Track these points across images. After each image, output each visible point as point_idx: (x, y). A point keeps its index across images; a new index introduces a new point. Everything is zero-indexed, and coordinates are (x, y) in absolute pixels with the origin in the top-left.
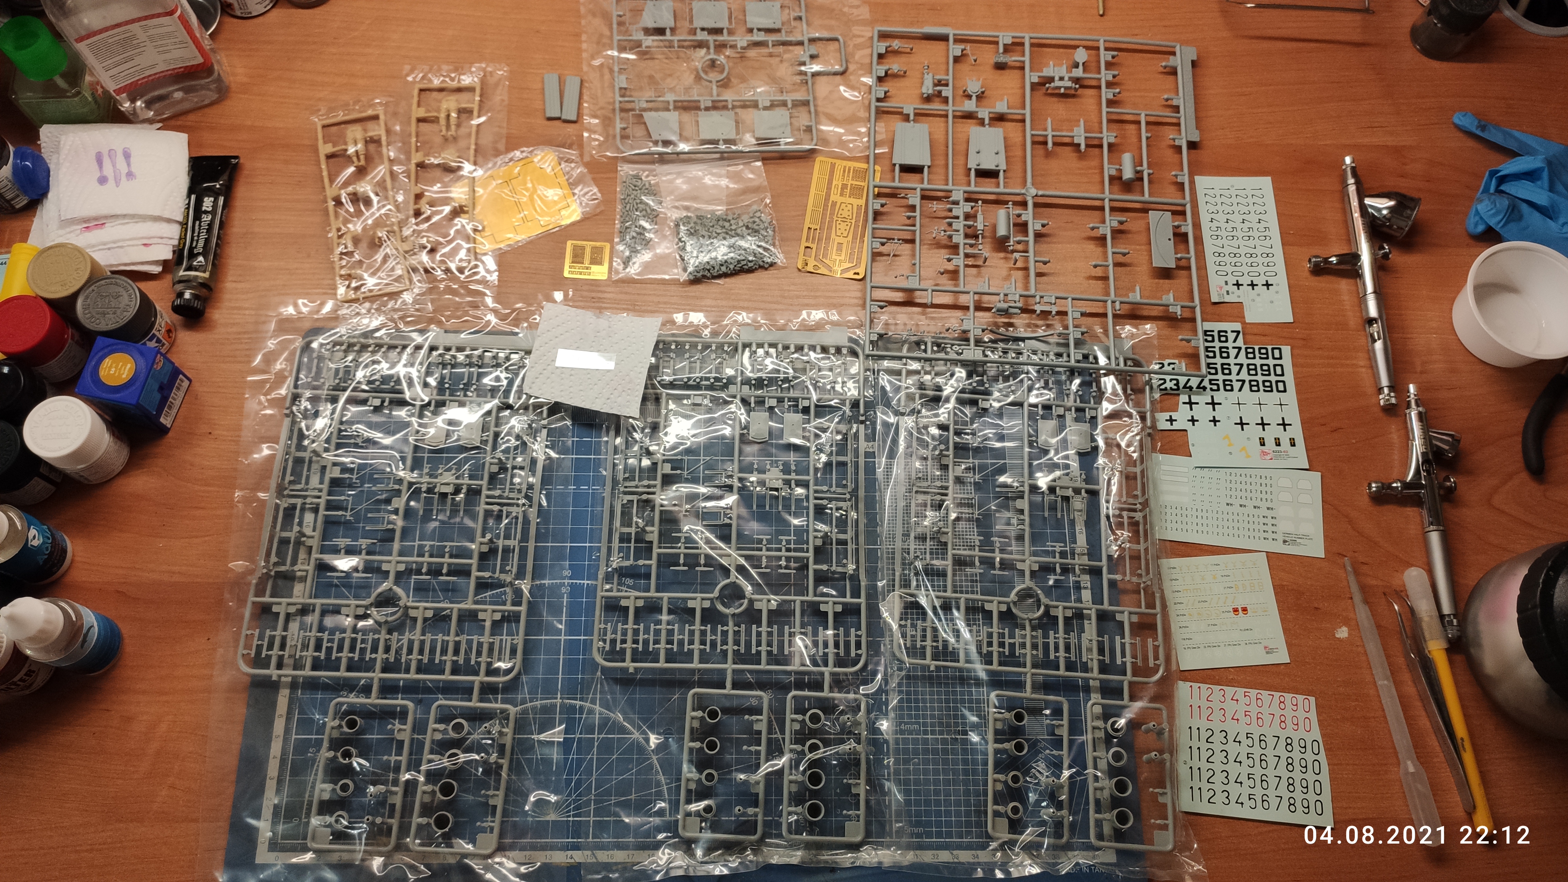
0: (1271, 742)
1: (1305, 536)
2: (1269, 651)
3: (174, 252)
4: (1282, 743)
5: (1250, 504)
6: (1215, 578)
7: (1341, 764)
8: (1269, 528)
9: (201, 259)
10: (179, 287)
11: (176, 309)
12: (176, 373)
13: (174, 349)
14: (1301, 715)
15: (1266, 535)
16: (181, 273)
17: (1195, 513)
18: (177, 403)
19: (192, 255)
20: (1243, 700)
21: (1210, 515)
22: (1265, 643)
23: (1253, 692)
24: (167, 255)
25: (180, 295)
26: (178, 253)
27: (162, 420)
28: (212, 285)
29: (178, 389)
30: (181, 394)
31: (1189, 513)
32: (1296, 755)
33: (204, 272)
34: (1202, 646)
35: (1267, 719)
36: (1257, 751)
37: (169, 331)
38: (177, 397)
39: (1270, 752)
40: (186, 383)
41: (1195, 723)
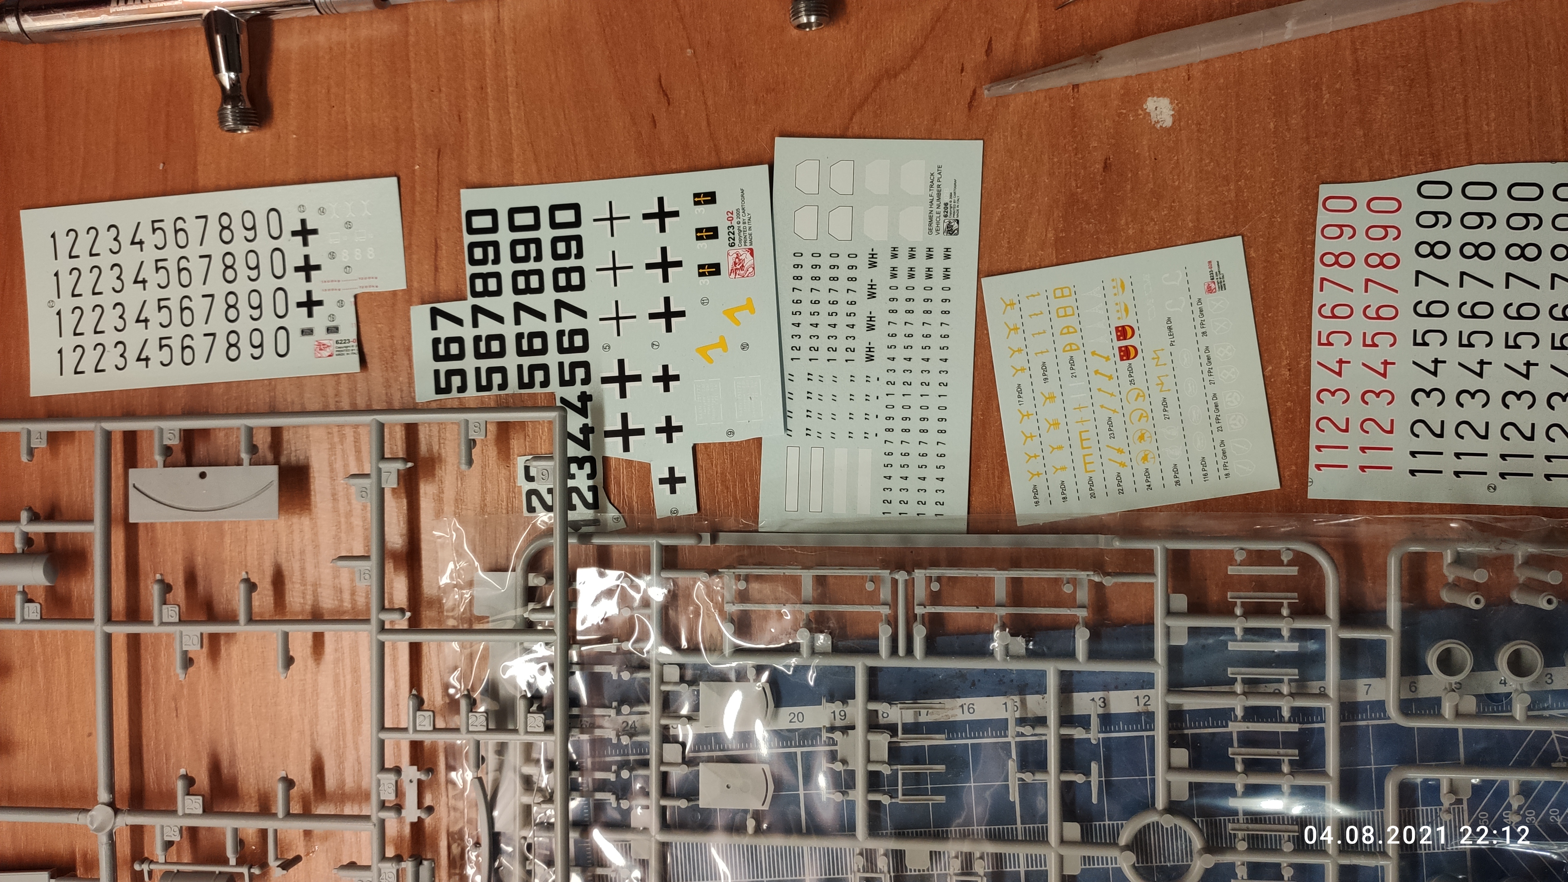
0: (1429, 291)
1: (934, 182)
2: (1217, 283)
4: (1430, 265)
5: (864, 307)
6: (1052, 398)
7: (1467, 135)
8: (920, 263)
14: (1361, 218)
15: (938, 273)
17: (897, 436)
20: (1339, 350)
21: (898, 401)
22: (1199, 291)
23: (1319, 325)
31: (897, 449)
32: (1456, 235)
34: (1218, 436)
35: (1375, 296)
36: (1453, 324)
39: (1454, 296)
41: (1402, 462)
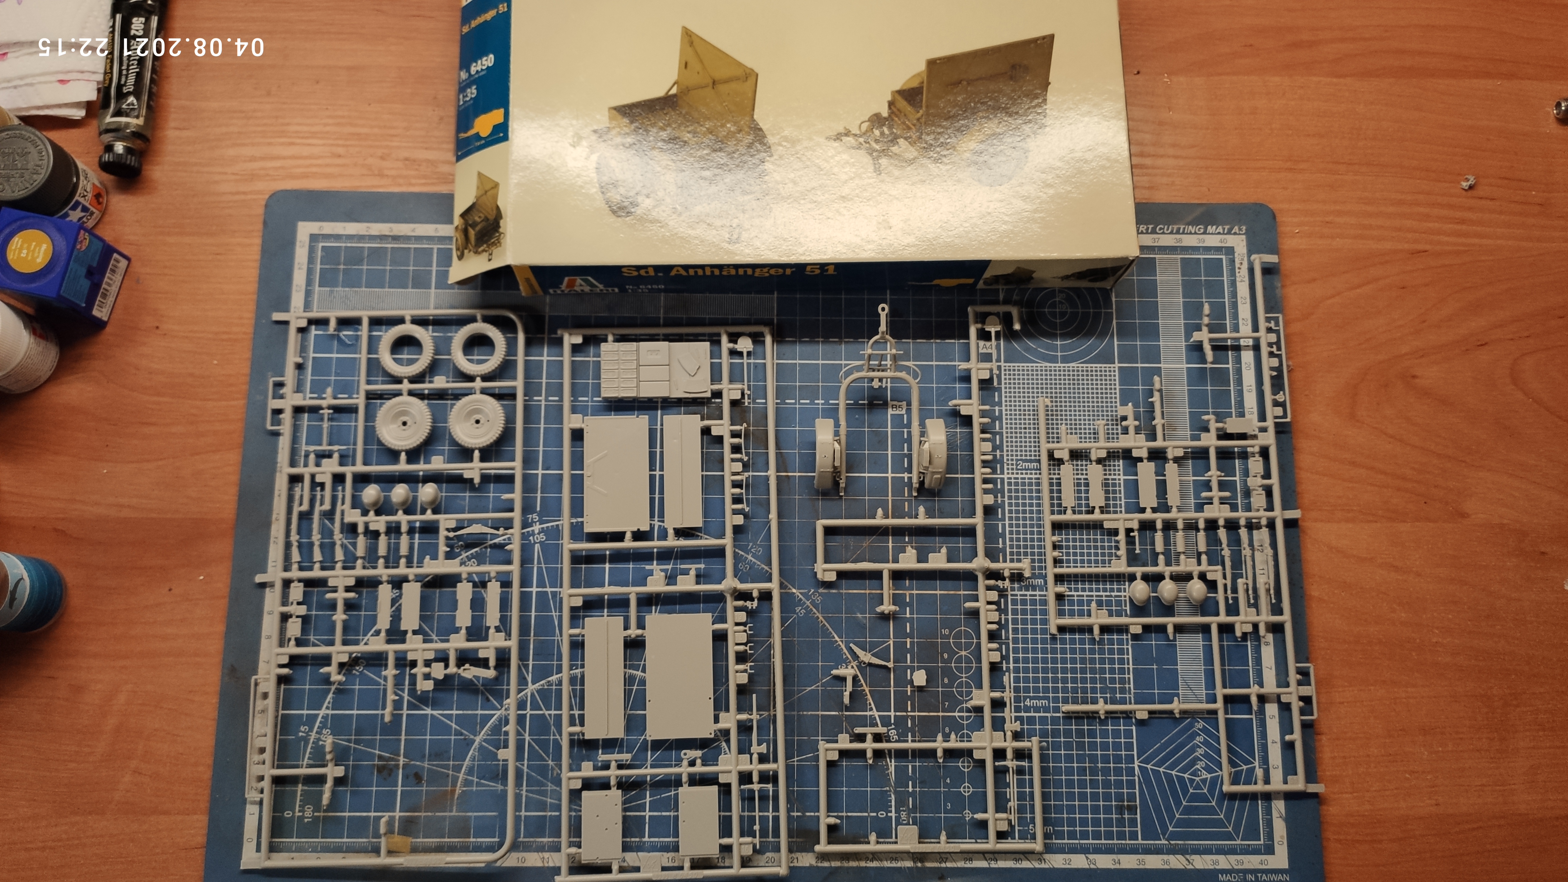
3: (99, 90)
9: (131, 99)
10: (107, 138)
11: (105, 167)
12: (108, 251)
13: (107, 218)
16: (109, 119)
18: (114, 289)
19: (121, 96)
24: (90, 94)
25: (109, 148)
26: (104, 91)
27: (96, 312)
28: (148, 134)
29: (113, 271)
30: (118, 278)
33: (137, 117)
37: (98, 196)
38: (112, 282)
40: (123, 263)
